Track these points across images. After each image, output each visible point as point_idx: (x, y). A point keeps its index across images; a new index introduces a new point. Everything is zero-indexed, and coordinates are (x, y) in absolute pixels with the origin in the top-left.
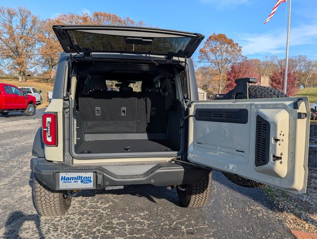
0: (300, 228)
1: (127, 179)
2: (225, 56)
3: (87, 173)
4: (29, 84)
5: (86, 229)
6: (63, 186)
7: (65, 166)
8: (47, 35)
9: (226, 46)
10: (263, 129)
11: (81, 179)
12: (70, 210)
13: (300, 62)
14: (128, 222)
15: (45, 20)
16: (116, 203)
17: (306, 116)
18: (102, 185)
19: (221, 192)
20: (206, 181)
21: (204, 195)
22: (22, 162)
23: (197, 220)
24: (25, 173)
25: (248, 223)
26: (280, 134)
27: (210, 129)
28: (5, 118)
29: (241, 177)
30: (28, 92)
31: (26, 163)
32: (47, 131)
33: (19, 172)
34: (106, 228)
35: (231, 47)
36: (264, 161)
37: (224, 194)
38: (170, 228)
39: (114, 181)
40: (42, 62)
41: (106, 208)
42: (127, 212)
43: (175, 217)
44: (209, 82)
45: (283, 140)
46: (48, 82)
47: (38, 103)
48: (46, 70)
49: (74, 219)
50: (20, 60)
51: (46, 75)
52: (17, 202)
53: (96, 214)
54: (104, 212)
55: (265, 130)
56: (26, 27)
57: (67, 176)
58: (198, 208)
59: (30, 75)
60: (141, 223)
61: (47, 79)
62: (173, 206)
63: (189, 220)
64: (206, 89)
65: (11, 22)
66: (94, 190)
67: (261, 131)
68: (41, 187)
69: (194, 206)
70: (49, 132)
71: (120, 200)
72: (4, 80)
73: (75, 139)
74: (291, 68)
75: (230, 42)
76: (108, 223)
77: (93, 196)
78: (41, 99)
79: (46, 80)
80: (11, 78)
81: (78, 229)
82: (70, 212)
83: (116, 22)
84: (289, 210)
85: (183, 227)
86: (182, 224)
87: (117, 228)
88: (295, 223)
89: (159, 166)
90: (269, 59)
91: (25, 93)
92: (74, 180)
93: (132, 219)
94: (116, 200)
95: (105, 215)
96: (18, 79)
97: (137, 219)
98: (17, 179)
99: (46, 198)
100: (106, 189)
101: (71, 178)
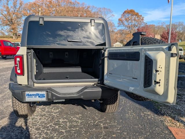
0: (174, 125)
1: (66, 95)
2: (134, 22)
3: (42, 92)
4: (19, 40)
5: (43, 125)
6: (28, 99)
7: (29, 88)
8: (29, 11)
9: (134, 17)
10: (149, 64)
12: (35, 113)
13: (179, 26)
14: (69, 121)
15: (27, 3)
16: (63, 110)
17: (176, 55)
18: (51, 99)
20: (116, 97)
21: (115, 105)
23: (110, 120)
25: (141, 122)
26: (159, 67)
27: (117, 65)
28: (4, 60)
29: (135, 95)
30: (17, 45)
32: (17, 66)
34: (56, 124)
35: (138, 17)
36: (149, 84)
37: (128, 104)
38: (94, 124)
39: (58, 97)
41: (56, 112)
42: (69, 115)
43: (98, 118)
44: (124, 39)
45: (161, 71)
49: (37, 119)
50: (13, 27)
52: (5, 108)
53: (50, 116)
54: (55, 115)
55: (150, 64)
56: (17, 7)
57: (30, 94)
58: (112, 113)
59: (19, 36)
60: (76, 122)
62: (97, 111)
63: (106, 120)
64: (123, 42)
65: (8, 4)
67: (147, 66)
68: (16, 100)
69: (109, 112)
70: (19, 67)
71: (66, 108)
72: (5, 38)
73: (35, 71)
74: (174, 30)
75: (137, 14)
76: (57, 121)
77: (50, 105)
80: (9, 37)
81: (39, 125)
82: (35, 115)
83: (68, 3)
84: (168, 115)
85: (102, 124)
86: (101, 122)
87: (62, 124)
88: (171, 122)
89: (86, 88)
90: (160, 25)
91: (15, 46)
92: (34, 96)
93: (71, 119)
94: (63, 108)
95: (55, 116)
96: (13, 38)
97: (75, 119)
98: (6, 95)
99: (19, 106)
100: (54, 102)
101: (32, 95)
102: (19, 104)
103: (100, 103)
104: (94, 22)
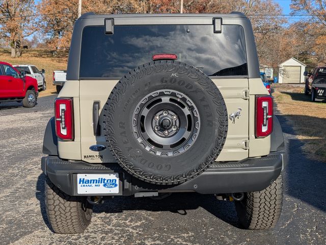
3: (111, 175)
4: (26, 59)
11: (104, 182)
12: (90, 227)
16: (150, 221)
18: (131, 190)
19: (303, 212)
22: (25, 169)
24: (30, 183)
30: (26, 72)
31: (29, 170)
32: (61, 121)
33: (22, 182)
37: (307, 214)
40: (43, 26)
41: (137, 227)
42: (165, 232)
43: (231, 241)
44: (310, 48)
46: (52, 56)
47: (39, 88)
48: (49, 37)
49: (96, 238)
50: (12, 24)
51: (50, 45)
52: (23, 216)
53: (124, 233)
54: (134, 231)
57: (86, 178)
59: (26, 47)
61: (52, 52)
62: (230, 227)
66: (121, 196)
68: (55, 193)
69: (258, 227)
70: (63, 123)
71: (157, 218)
77: (120, 212)
78: (44, 82)
79: (50, 53)
91: (23, 74)
92: (95, 184)
93: (171, 241)
94: (150, 218)
95: (135, 235)
96: (10, 53)
97: (178, 241)
98: (20, 190)
99: (60, 207)
100: (135, 196)
101: (91, 180)
102: (60, 202)
103: (236, 202)
104: (222, 24)
